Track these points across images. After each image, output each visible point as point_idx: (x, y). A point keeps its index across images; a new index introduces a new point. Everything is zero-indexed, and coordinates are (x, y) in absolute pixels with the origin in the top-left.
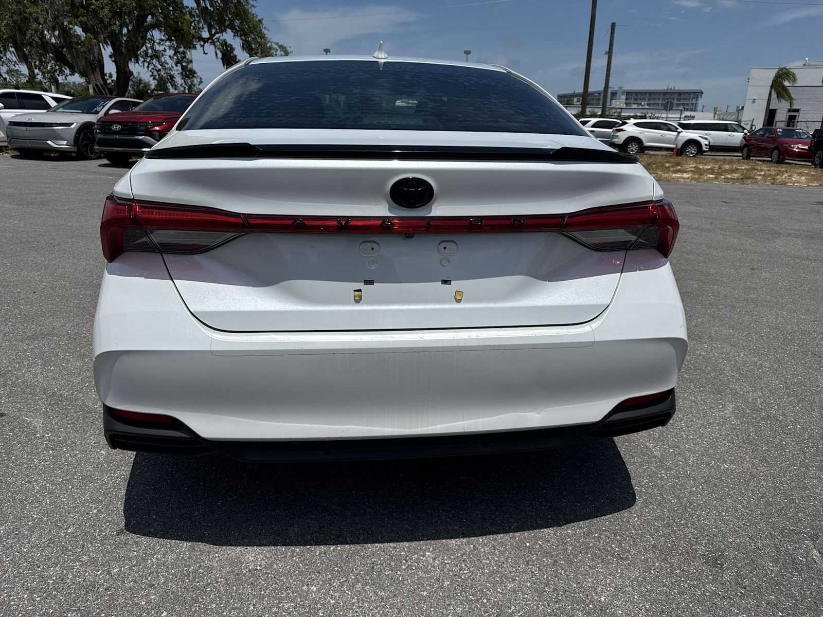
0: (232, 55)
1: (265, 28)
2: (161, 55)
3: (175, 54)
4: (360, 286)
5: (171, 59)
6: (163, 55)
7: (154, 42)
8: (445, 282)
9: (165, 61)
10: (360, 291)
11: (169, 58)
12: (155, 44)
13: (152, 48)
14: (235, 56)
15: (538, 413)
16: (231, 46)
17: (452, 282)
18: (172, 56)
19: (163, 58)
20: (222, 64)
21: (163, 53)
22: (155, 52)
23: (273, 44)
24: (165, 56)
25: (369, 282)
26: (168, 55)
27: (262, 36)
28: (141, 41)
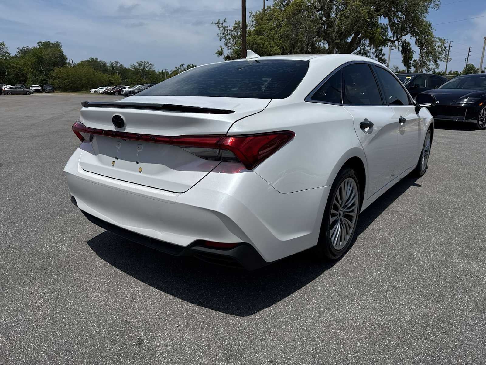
0: (409, 48)
1: (433, 29)
2: (368, 52)
3: (376, 51)
4: (114, 159)
5: (373, 54)
6: (369, 52)
7: (365, 46)
8: (137, 163)
9: (370, 55)
10: (114, 161)
11: (372, 54)
12: (366, 46)
13: (364, 49)
14: (410, 49)
15: (161, 233)
16: (408, 43)
17: (139, 163)
18: (374, 52)
19: (369, 54)
20: (401, 55)
21: (370, 51)
22: (365, 51)
23: (435, 39)
24: (370, 53)
25: (117, 158)
26: (372, 52)
27: (429, 34)
28: (356, 46)
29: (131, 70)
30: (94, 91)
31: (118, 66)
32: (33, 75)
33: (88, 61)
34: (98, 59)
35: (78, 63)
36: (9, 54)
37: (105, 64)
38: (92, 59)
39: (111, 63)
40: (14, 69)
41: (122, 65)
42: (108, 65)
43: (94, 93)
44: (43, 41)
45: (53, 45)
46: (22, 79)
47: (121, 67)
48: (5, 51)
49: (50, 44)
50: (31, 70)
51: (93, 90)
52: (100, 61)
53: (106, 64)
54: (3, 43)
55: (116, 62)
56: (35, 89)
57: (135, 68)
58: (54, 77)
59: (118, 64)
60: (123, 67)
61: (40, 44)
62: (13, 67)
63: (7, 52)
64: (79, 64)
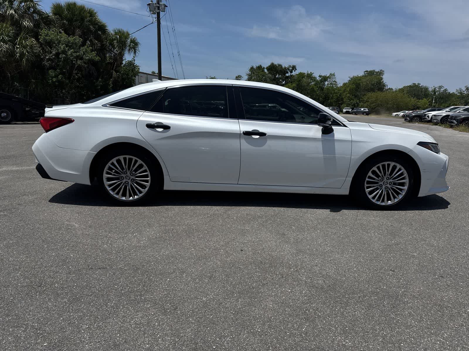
29: (457, 95)
30: (396, 115)
31: (442, 91)
32: (349, 99)
33: (410, 86)
34: (420, 84)
35: (399, 88)
36: (336, 82)
37: (426, 89)
38: (414, 84)
39: (434, 88)
40: (336, 95)
41: (446, 90)
42: (430, 89)
43: (395, 116)
44: (369, 70)
45: (377, 73)
46: (340, 102)
47: (444, 91)
48: (333, 80)
49: (375, 72)
50: (348, 95)
51: (394, 114)
52: (422, 86)
53: (428, 89)
54: (334, 74)
55: (440, 86)
56: (346, 111)
57: (461, 93)
58: (365, 101)
59: (442, 89)
60: (447, 91)
61: (366, 73)
62: (336, 93)
63: (335, 81)
64: (400, 90)
